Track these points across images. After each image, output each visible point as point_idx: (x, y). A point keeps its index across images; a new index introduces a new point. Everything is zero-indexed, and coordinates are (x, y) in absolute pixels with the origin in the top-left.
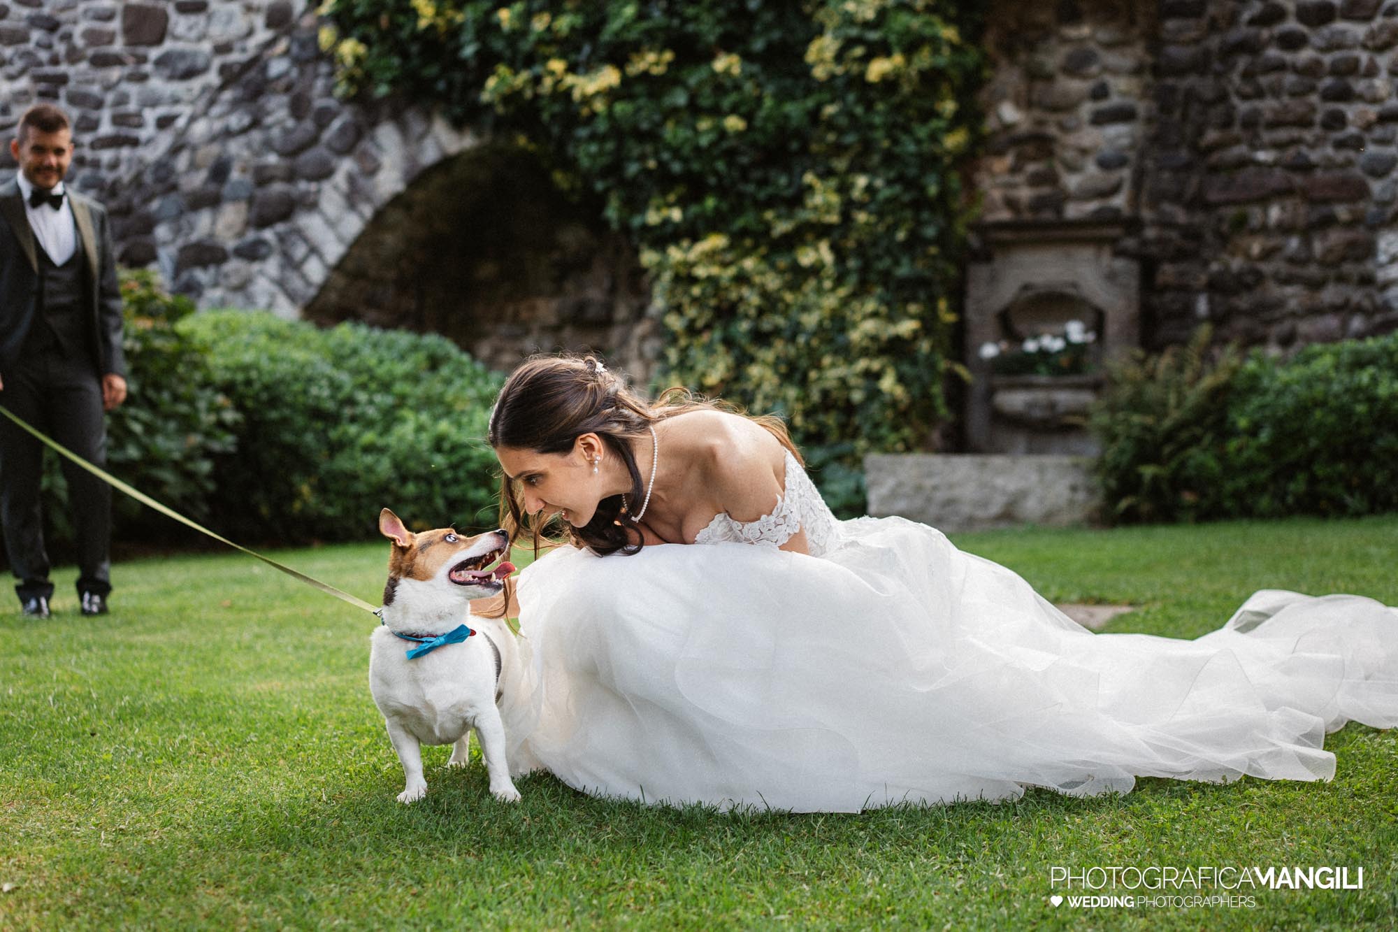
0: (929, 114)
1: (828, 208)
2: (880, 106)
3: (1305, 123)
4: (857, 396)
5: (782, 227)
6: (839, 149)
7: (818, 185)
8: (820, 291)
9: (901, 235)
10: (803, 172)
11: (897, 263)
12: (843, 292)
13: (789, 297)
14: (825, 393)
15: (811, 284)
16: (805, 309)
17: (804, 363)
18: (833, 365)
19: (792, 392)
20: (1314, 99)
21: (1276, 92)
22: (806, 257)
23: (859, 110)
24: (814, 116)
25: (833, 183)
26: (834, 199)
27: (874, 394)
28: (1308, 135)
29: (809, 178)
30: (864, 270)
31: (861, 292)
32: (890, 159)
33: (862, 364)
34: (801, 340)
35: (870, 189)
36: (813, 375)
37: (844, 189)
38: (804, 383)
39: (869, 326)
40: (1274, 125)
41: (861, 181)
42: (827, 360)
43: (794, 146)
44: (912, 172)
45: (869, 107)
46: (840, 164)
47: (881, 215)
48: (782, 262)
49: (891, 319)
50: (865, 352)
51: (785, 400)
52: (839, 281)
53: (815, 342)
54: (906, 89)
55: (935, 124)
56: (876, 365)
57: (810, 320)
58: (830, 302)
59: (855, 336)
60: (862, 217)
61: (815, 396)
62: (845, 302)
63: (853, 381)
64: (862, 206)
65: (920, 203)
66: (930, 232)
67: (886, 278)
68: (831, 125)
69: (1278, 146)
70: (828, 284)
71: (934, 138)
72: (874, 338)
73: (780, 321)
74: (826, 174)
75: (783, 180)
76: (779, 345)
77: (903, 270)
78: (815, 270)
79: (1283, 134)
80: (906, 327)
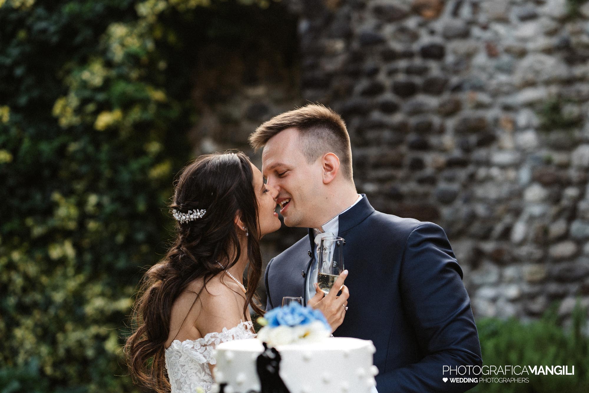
0: (141, 153)
1: (69, 218)
2: (105, 147)
3: (397, 165)
4: (90, 353)
5: (38, 231)
6: (76, 176)
7: (63, 201)
8: (65, 276)
9: (120, 238)
10: (52, 191)
11: (117, 257)
12: (81, 278)
13: (44, 280)
14: (68, 351)
15: (59, 272)
16: (56, 288)
17: (53, 328)
18: (74, 330)
19: (44, 350)
20: (403, 149)
21: (378, 142)
22: (55, 253)
23: (90, 149)
24: (61, 151)
25: (73, 200)
26: (73, 211)
27: (101, 351)
28: (401, 174)
29: (56, 196)
30: (96, 262)
31: (93, 278)
32: (112, 184)
33: (94, 330)
34: (52, 311)
35: (99, 205)
36: (60, 337)
37: (81, 204)
38: (53, 343)
39: (99, 303)
40: (377, 166)
41: (93, 199)
42: (69, 326)
43: (46, 173)
44: (127, 193)
45: (97, 146)
46: (79, 186)
47: (106, 223)
48: (39, 255)
49: (114, 297)
50: (96, 322)
51: (39, 355)
52: (79, 269)
53: (62, 314)
54: (124, 134)
55: (144, 160)
56: (103, 330)
57: (58, 297)
58: (72, 284)
59: (89, 309)
60: (92, 225)
61: (61, 352)
62: (83, 285)
63: (87, 341)
64: (92, 217)
65: (133, 216)
66: (140, 236)
67: (110, 269)
68: (72, 158)
69: (381, 181)
70: (70, 271)
71: (144, 170)
72: (101, 311)
73: (38, 297)
74: (68, 194)
75: (38, 197)
76: (37, 315)
77: (121, 263)
78: (63, 261)
79: (382, 173)
80: (124, 304)
